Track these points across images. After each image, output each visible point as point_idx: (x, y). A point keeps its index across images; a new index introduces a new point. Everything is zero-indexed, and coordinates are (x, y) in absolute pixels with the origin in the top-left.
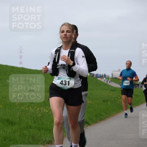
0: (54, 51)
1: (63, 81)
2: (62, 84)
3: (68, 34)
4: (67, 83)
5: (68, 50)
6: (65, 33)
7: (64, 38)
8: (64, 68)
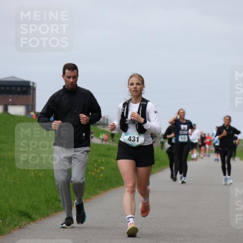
0: (121, 105)
1: (132, 136)
2: (130, 140)
3: (138, 87)
4: (136, 139)
5: (138, 104)
6: (135, 86)
7: (134, 91)
8: (134, 123)
